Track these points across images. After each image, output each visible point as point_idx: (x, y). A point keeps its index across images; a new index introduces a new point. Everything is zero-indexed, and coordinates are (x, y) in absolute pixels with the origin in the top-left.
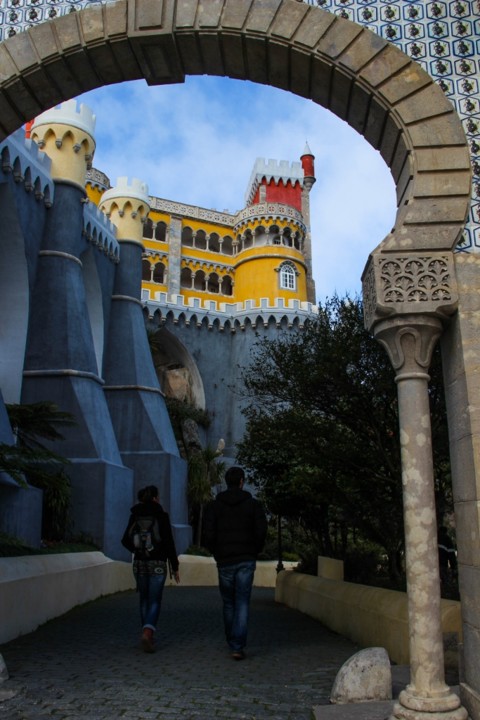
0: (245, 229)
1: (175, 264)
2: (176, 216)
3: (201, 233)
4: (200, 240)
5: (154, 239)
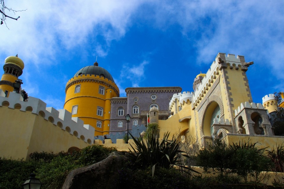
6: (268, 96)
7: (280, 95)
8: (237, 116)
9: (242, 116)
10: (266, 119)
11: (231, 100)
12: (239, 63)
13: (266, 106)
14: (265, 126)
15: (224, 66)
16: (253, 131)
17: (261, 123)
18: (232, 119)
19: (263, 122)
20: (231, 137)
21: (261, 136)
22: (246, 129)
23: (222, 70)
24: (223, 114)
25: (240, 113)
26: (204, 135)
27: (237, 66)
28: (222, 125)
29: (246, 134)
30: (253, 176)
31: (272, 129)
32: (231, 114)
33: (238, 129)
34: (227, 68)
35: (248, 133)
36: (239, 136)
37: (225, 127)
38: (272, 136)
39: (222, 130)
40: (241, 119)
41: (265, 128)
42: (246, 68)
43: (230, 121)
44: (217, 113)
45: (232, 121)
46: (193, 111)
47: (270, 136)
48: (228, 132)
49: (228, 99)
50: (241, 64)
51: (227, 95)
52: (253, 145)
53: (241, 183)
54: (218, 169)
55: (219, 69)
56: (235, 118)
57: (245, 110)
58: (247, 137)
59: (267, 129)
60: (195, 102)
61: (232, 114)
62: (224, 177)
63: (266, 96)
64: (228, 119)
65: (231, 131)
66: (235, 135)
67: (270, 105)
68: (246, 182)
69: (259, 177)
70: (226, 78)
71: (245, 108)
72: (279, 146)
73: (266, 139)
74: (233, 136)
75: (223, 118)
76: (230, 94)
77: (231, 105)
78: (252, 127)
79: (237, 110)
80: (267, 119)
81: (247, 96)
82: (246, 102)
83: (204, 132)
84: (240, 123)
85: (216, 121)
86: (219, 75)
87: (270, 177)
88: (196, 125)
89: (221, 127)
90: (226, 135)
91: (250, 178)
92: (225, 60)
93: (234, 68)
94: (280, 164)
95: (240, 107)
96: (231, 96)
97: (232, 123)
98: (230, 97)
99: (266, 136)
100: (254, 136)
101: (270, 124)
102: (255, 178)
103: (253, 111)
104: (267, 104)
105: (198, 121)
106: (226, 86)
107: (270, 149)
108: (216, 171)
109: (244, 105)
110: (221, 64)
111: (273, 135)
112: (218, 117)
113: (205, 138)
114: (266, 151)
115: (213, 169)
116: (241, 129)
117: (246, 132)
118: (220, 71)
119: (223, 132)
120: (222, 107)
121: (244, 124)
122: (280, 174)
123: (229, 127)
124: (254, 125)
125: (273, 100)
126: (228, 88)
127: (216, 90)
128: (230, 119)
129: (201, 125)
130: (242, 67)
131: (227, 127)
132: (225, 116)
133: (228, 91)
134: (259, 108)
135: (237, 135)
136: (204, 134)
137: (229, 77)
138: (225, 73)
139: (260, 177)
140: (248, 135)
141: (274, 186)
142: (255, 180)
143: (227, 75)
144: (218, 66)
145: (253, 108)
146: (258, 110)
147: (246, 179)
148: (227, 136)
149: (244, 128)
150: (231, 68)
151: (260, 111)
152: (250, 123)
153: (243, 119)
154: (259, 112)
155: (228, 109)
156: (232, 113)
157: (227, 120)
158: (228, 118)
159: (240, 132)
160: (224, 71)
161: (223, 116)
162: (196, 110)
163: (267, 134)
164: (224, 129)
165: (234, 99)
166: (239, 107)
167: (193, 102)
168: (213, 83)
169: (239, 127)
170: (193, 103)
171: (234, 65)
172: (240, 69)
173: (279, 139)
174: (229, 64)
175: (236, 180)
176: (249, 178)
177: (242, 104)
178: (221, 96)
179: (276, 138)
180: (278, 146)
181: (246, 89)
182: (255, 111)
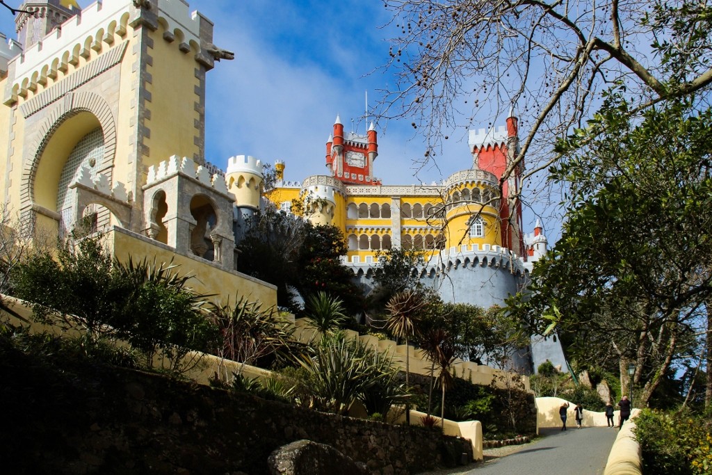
0: (454, 191)
1: (396, 234)
2: (395, 197)
3: (417, 205)
4: (417, 212)
5: (380, 218)
6: (246, 161)
7: (276, 178)
8: (151, 186)
9: (167, 193)
10: (226, 222)
11: (144, 132)
12: (195, 35)
13: (234, 185)
14: (219, 240)
15: (148, 20)
16: (187, 245)
17: (212, 228)
18: (137, 188)
19: (217, 229)
20: (125, 240)
21: (205, 262)
22: (169, 230)
23: (140, 30)
24: (110, 164)
25: (164, 181)
26: (34, 201)
27: (186, 41)
28: (103, 196)
29: (167, 243)
30: (169, 357)
31: (235, 251)
32: (135, 173)
33: (148, 223)
34: (156, 32)
35: (172, 242)
36: (148, 244)
37: (112, 204)
38: (231, 271)
39: (97, 208)
40: (160, 198)
41: (220, 244)
42: (208, 61)
43: (127, 192)
44: (90, 149)
45: (134, 195)
46: (8, 109)
47: (227, 269)
48: (115, 221)
49: (136, 125)
50: (198, 41)
51: (135, 113)
52: (182, 279)
53: (138, 368)
54: (76, 319)
55: (130, 21)
56: (146, 189)
57: (179, 178)
58: (168, 252)
59: (223, 249)
60: (20, 81)
61: (137, 175)
62: (97, 346)
63: (241, 158)
64: (124, 185)
65: (125, 221)
66: (136, 237)
67: (244, 185)
68: (150, 368)
69: (182, 361)
70: (146, 61)
71: (179, 174)
72: (242, 299)
73: (214, 273)
74: (130, 237)
75: (110, 174)
76: (144, 115)
77: (141, 147)
78: (187, 232)
79: (156, 170)
80: (229, 222)
81: (192, 142)
82: (185, 159)
83: (36, 192)
84: (157, 208)
85: (86, 174)
86: (125, 40)
87: (208, 367)
88: (9, 160)
89: (98, 198)
90: (112, 228)
91: (160, 361)
92: (157, 3)
93: (176, 43)
94: (235, 342)
95: (167, 165)
96: (146, 120)
97: (134, 200)
98: (143, 123)
99: (217, 267)
100: (186, 256)
101: (233, 238)
102: (174, 363)
103: (198, 191)
104: (236, 180)
105: (21, 151)
106: (138, 85)
107: (219, 302)
108: (71, 322)
109: (178, 163)
110: (139, 10)
111: (234, 269)
112: (93, 164)
113: (36, 212)
114: (209, 303)
115: (64, 316)
116: (156, 225)
117: (169, 240)
118: (130, 30)
119: (99, 216)
120: (114, 141)
121: (167, 215)
122: (230, 364)
123: (122, 206)
124: (192, 228)
125: (255, 177)
126: (145, 96)
127: (105, 82)
128: (130, 187)
129: (30, 168)
130: (200, 52)
131: (117, 207)
132: (114, 169)
133: (141, 102)
134: (217, 189)
135: (141, 239)
136: (36, 199)
137: (155, 62)
138: (146, 43)
139: (185, 363)
140: (170, 249)
141: (212, 388)
142: (172, 368)
143: (150, 52)
144: (127, 10)
145: (201, 181)
146: (212, 193)
147: (150, 361)
148: (113, 233)
149: (166, 225)
150: (168, 40)
151: (217, 196)
152: (183, 218)
153: (167, 201)
154: (213, 198)
155: (130, 155)
156: (138, 171)
157: (121, 185)
158: (124, 181)
159: (150, 232)
160: (144, 35)
161: (110, 169)
162: (19, 112)
163: (221, 263)
164: (105, 208)
165: (153, 134)
166: (162, 164)
167: (14, 79)
168: (101, 55)
169: (151, 218)
170: (14, 84)
171: (178, 33)
172: (192, 53)
173: (246, 282)
174: (163, 23)
175: (127, 360)
176: (159, 359)
177: (173, 158)
178: (115, 106)
179: (239, 279)
180: (239, 300)
181: (195, 120)
182: (205, 193)
